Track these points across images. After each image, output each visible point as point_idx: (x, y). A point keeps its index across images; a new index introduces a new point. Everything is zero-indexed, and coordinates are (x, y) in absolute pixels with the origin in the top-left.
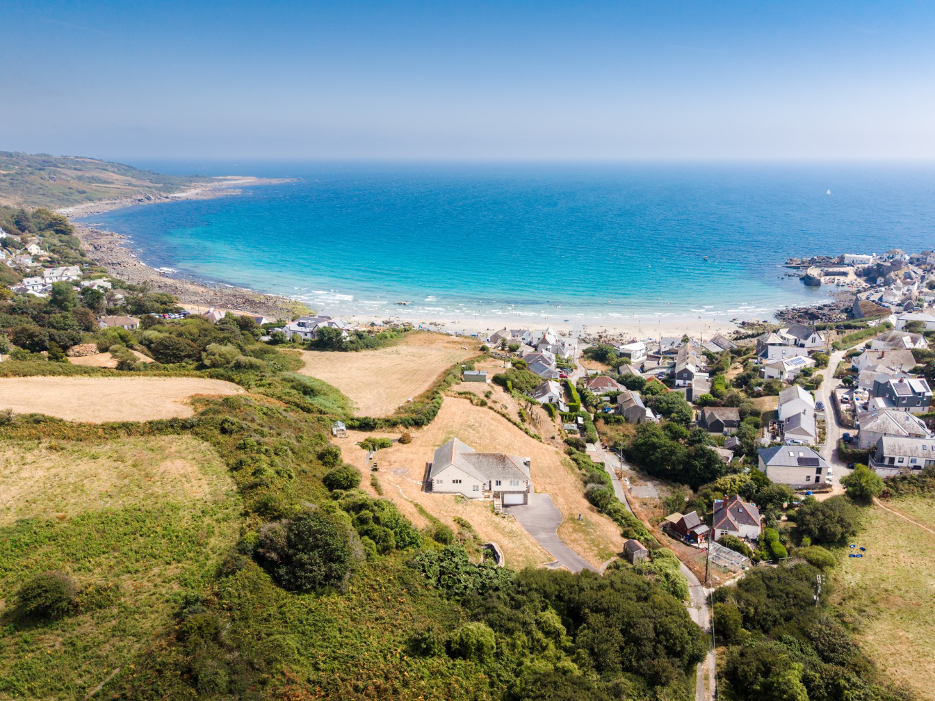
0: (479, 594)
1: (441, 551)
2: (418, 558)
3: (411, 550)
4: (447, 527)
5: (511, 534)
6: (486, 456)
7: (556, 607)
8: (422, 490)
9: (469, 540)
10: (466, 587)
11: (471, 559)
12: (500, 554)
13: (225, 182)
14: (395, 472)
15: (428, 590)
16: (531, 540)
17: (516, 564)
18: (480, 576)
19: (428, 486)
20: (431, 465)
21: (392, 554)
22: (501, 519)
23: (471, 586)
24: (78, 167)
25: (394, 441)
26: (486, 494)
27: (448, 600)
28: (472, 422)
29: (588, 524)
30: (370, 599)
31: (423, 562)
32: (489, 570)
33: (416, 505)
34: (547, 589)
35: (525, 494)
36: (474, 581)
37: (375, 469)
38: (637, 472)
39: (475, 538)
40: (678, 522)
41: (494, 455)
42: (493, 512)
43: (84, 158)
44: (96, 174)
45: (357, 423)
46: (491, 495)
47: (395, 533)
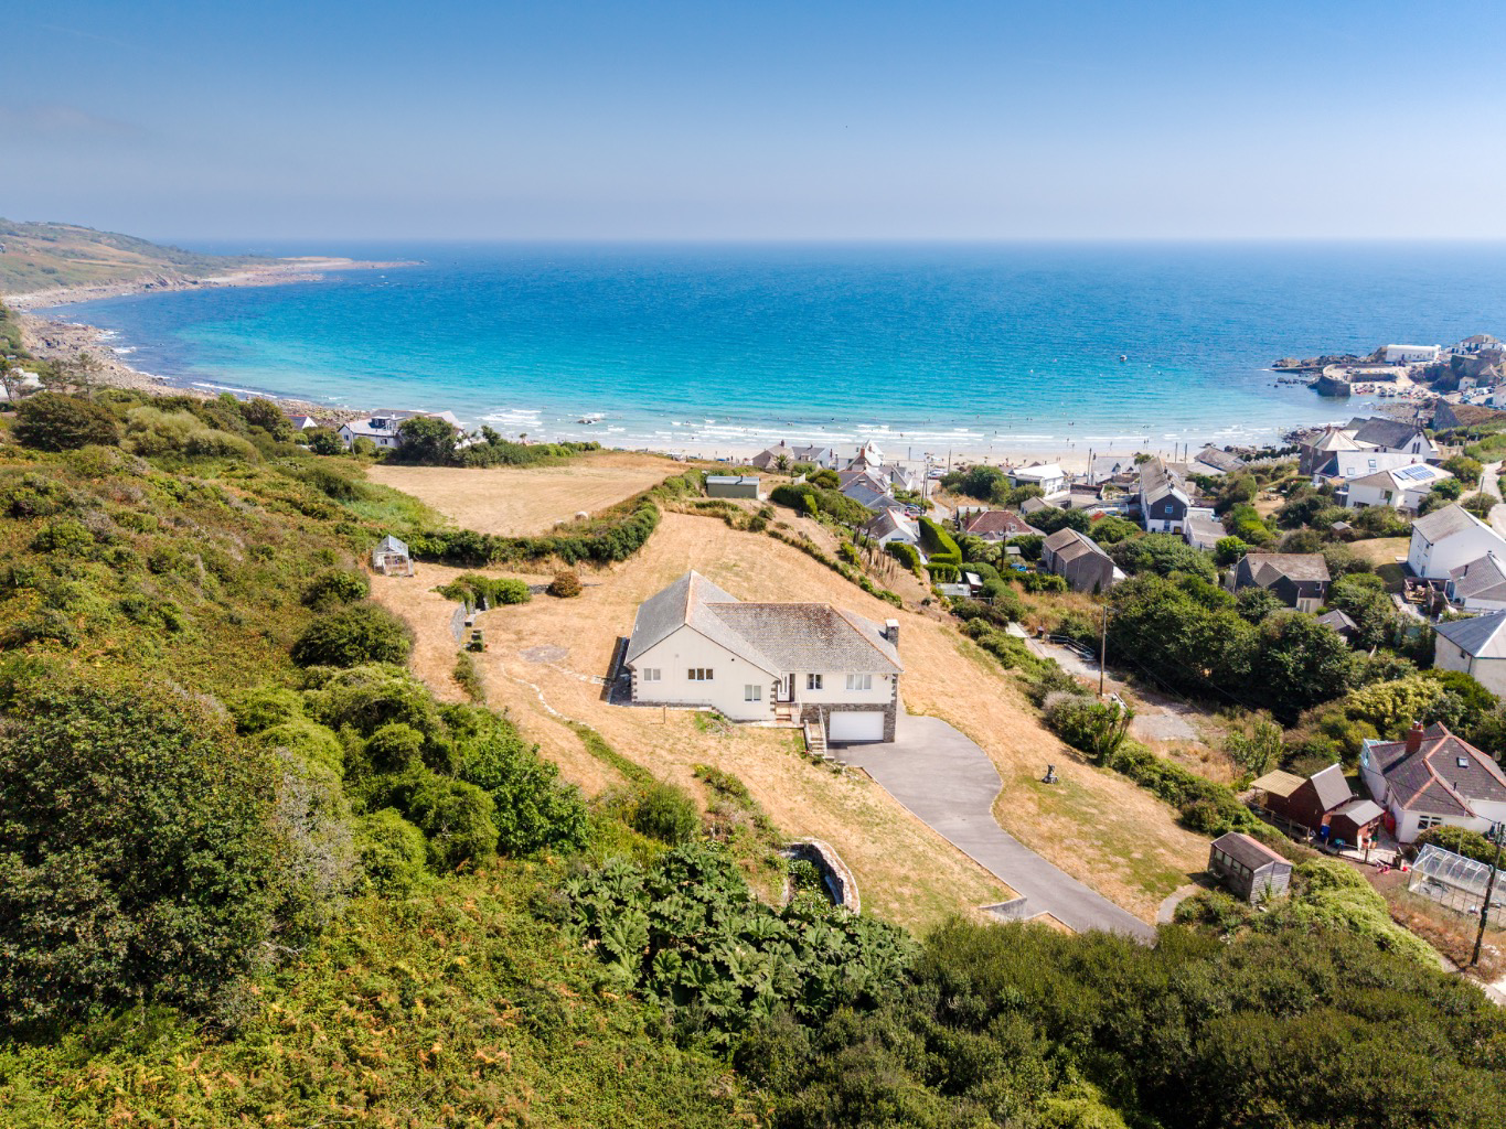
0: (800, 1018)
1: (657, 864)
2: (575, 887)
3: (553, 858)
4: (673, 790)
5: (866, 818)
6: (775, 609)
7: (1096, 1073)
8: (602, 698)
9: (743, 832)
10: (749, 994)
11: (756, 891)
12: (841, 875)
13: (297, 265)
14: (530, 655)
15: (606, 1005)
16: (927, 834)
17: (895, 906)
18: (798, 949)
19: (619, 686)
20: (627, 642)
21: (481, 871)
22: (830, 778)
23: (765, 988)
24: (51, 235)
25: (536, 589)
26: (783, 710)
27: (682, 1043)
28: (731, 558)
29: (1076, 791)
30: (353, 1057)
31: (589, 900)
32: (823, 929)
33: (583, 733)
34: (1062, 1005)
35: (889, 712)
36: (778, 967)
37: (476, 647)
38: (1130, 684)
39: (760, 824)
40: (1293, 795)
41: (800, 607)
42: (804, 755)
43: (64, 225)
44: (79, 247)
45: (441, 546)
46: (796, 713)
47: (499, 801)
